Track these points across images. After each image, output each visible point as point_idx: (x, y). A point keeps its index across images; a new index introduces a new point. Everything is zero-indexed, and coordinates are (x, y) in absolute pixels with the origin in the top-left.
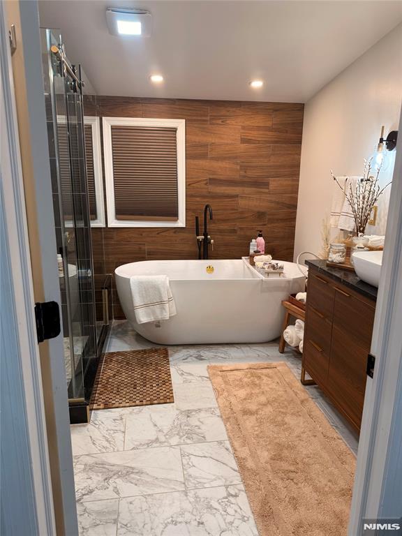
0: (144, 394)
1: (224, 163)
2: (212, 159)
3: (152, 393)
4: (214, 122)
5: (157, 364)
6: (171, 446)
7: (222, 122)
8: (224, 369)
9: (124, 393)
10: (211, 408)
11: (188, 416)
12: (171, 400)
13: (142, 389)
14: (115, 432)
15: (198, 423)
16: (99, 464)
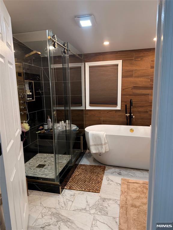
0: (88, 186)
1: (141, 79)
2: (135, 77)
3: (91, 186)
4: (137, 59)
5: (98, 173)
6: (90, 214)
7: (141, 59)
8: (130, 181)
9: (80, 184)
10: (116, 200)
11: (103, 201)
12: (98, 192)
13: (87, 184)
14: (69, 200)
15: (107, 206)
16: (57, 214)
